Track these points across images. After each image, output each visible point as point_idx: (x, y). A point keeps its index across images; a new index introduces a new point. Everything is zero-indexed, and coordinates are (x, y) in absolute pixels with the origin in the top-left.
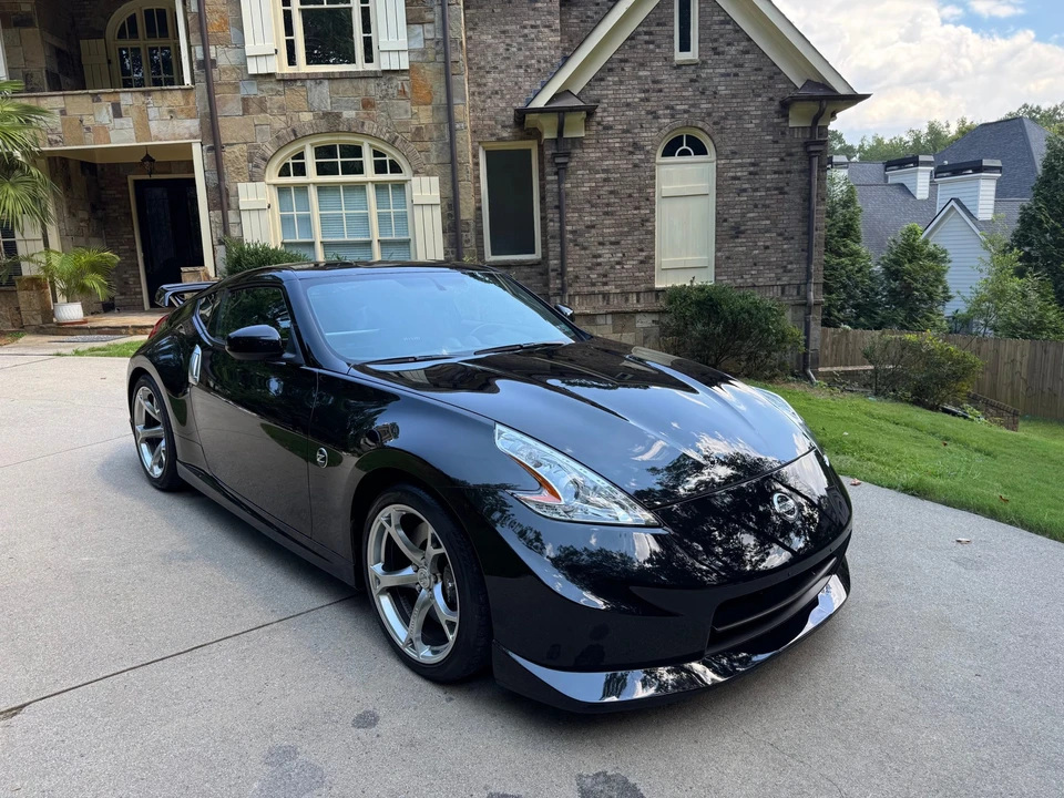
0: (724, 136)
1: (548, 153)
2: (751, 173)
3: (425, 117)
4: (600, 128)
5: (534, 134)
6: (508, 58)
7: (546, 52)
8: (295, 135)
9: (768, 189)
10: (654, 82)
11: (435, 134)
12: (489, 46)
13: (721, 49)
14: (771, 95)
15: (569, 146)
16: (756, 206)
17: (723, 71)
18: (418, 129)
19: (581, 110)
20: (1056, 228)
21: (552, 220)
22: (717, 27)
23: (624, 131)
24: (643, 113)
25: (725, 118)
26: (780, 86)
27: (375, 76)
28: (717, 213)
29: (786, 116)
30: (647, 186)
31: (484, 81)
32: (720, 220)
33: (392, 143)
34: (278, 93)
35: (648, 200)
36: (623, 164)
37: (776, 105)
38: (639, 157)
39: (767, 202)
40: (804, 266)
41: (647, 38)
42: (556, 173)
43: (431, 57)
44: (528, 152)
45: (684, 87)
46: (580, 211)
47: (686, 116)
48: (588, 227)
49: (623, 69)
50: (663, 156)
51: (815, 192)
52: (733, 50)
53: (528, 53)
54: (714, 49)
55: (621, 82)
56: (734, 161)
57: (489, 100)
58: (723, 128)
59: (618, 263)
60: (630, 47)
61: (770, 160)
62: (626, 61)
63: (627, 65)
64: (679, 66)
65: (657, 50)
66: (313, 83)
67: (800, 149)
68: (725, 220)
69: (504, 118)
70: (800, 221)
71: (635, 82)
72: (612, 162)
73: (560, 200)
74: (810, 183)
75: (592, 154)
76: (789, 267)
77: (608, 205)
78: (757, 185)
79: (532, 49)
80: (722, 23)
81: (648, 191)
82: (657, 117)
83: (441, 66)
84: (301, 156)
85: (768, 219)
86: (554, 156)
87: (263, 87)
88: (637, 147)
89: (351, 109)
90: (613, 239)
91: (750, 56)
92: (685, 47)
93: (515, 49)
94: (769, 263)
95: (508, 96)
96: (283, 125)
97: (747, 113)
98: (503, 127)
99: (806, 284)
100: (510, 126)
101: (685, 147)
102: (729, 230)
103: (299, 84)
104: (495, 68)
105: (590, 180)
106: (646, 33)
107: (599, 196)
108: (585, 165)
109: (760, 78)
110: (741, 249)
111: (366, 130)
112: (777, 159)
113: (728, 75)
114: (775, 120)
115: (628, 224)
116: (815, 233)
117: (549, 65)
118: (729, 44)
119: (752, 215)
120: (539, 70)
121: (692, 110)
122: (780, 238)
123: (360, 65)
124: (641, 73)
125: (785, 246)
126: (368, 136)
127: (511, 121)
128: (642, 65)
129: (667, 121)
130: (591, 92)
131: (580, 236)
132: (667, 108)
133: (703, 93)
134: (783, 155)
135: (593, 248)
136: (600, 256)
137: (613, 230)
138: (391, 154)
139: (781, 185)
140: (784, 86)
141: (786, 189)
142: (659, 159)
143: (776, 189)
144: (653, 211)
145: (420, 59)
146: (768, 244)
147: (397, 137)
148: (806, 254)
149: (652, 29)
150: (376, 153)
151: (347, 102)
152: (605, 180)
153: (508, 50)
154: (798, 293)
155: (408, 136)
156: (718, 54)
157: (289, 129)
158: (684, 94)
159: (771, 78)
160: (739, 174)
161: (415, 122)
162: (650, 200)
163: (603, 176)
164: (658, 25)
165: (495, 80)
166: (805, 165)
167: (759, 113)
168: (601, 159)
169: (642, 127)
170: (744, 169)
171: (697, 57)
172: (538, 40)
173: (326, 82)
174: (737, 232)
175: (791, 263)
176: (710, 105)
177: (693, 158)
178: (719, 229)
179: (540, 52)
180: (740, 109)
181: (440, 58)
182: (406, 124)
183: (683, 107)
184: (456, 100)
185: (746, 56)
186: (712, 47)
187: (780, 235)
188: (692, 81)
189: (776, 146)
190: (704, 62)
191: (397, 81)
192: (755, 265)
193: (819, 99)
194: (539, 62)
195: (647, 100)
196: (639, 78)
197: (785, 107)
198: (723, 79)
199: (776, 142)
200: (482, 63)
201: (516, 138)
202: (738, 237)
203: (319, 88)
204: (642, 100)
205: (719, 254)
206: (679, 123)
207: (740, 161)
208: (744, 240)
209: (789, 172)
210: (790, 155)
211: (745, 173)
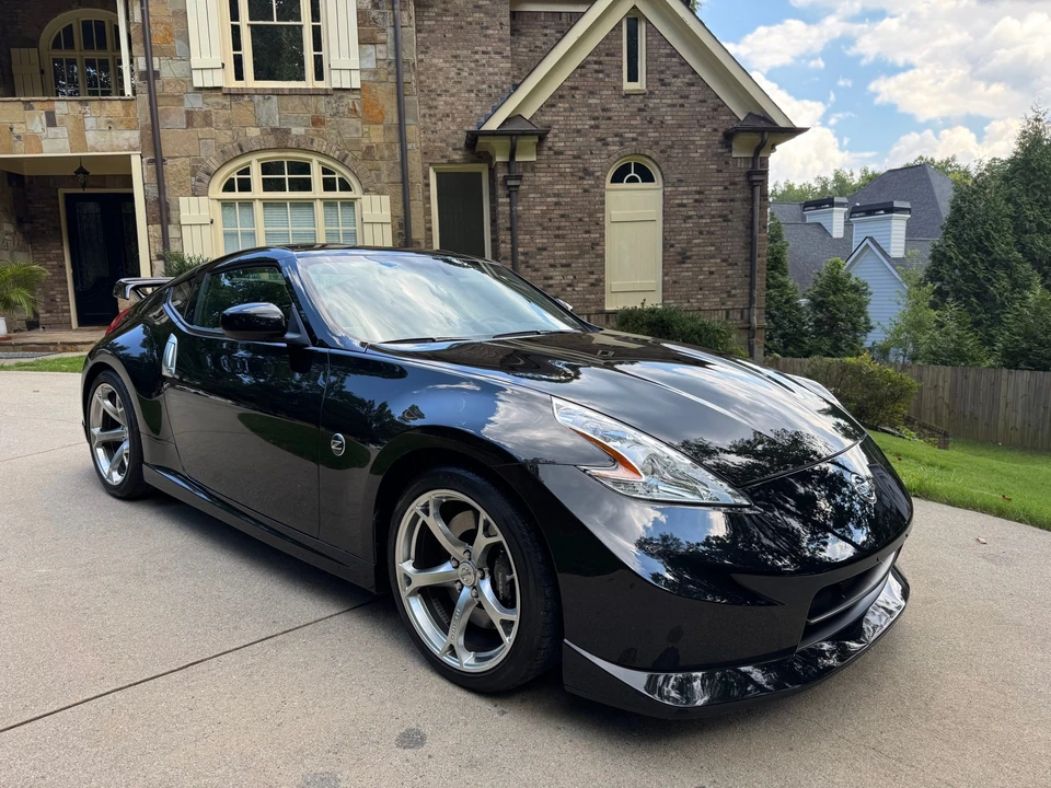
0: (670, 164)
1: (500, 175)
2: (696, 201)
3: (376, 136)
4: (551, 152)
5: (486, 157)
6: (460, 82)
7: (497, 78)
8: (241, 150)
9: (713, 217)
10: (603, 110)
11: (386, 153)
12: (441, 69)
13: (667, 81)
14: (715, 126)
15: (521, 170)
16: (701, 233)
17: (669, 101)
18: (369, 148)
19: (533, 134)
20: (964, 264)
21: (503, 242)
22: (663, 60)
23: (575, 157)
24: (593, 139)
25: (671, 147)
26: (724, 118)
27: (326, 93)
28: (665, 239)
29: (729, 148)
30: (596, 211)
31: (435, 103)
32: (667, 245)
33: (341, 161)
34: (224, 107)
35: (597, 224)
36: (574, 189)
37: (719, 136)
38: (590, 182)
39: (712, 229)
40: (747, 291)
41: (596, 67)
42: (509, 196)
43: (383, 77)
44: (479, 175)
45: (633, 116)
46: (532, 233)
47: (634, 143)
48: (539, 249)
49: (573, 97)
50: (612, 182)
51: (757, 219)
52: (678, 82)
53: (479, 78)
54: (661, 80)
55: (572, 110)
56: (681, 189)
57: (440, 123)
58: (669, 156)
59: (569, 285)
60: (581, 75)
61: (714, 188)
62: (576, 88)
63: (578, 92)
64: (627, 96)
65: (607, 80)
66: (260, 98)
67: (743, 179)
68: (672, 246)
69: (455, 141)
70: (743, 248)
71: (585, 109)
72: (562, 187)
73: (511, 223)
74: (752, 210)
75: (543, 178)
76: (733, 292)
77: (559, 228)
78: (702, 213)
79: (483, 74)
80: (668, 55)
81: (599, 215)
82: (606, 145)
83: (393, 86)
84: (247, 171)
85: (712, 245)
86: (506, 179)
87: (208, 100)
88: (587, 172)
89: (300, 125)
90: (564, 261)
91: (695, 88)
92: (633, 77)
93: (466, 74)
94: (714, 288)
95: (459, 120)
96: (229, 140)
97: (693, 142)
98: (454, 149)
99: (749, 309)
100: (460, 149)
101: (633, 174)
102: (675, 256)
103: (246, 98)
104: (446, 91)
105: (542, 203)
106: (596, 63)
107: (550, 220)
108: (536, 189)
109: (704, 109)
110: (687, 274)
111: (315, 147)
112: (721, 188)
113: (674, 106)
114: (720, 150)
115: (579, 247)
116: (758, 259)
117: (500, 90)
118: (675, 76)
119: (697, 241)
120: (490, 95)
121: (640, 138)
122: (724, 264)
123: (310, 82)
124: (591, 101)
125: (729, 272)
126: (318, 153)
127: (462, 144)
128: (592, 93)
129: (617, 148)
130: (542, 118)
131: (531, 258)
132: (616, 135)
133: (650, 122)
134: (727, 184)
135: (544, 270)
136: (551, 278)
137: (564, 253)
138: (341, 172)
139: (725, 213)
140: (728, 118)
141: (730, 216)
142: (608, 184)
143: (720, 216)
144: (603, 236)
145: (371, 79)
146: (713, 269)
147: (347, 156)
148: (748, 280)
149: (602, 59)
150: (325, 171)
151: (296, 118)
152: (556, 204)
153: (459, 74)
154: (742, 318)
155: (358, 154)
156: (665, 85)
157: (235, 144)
158: (632, 122)
159: (715, 110)
160: (685, 201)
161: (366, 141)
162: (600, 225)
163: (555, 199)
164: (607, 55)
165: (446, 103)
166: (747, 194)
167: (704, 143)
168: (552, 183)
169: (592, 153)
170: (690, 197)
171: (644, 88)
172: (490, 66)
173: (275, 98)
174: (684, 257)
175: (735, 288)
176: (657, 134)
177: (641, 185)
178: (667, 254)
179: (491, 78)
180: (686, 138)
181: (392, 78)
182: (357, 142)
183: (631, 135)
184: (408, 121)
185: (692, 88)
186: (659, 79)
187: (724, 260)
188: (640, 110)
189: (720, 175)
190: (651, 93)
191: (349, 99)
192: (701, 289)
193: (761, 131)
194: (490, 87)
195: (597, 127)
196: (589, 106)
197: (728, 137)
198: (669, 109)
199: (719, 171)
200: (434, 86)
201: (467, 160)
202: (684, 263)
203: (267, 104)
204: (592, 127)
205: (666, 278)
206: (628, 151)
207: (686, 189)
208: (690, 266)
209: (732, 200)
210: (734, 184)
211: (691, 201)
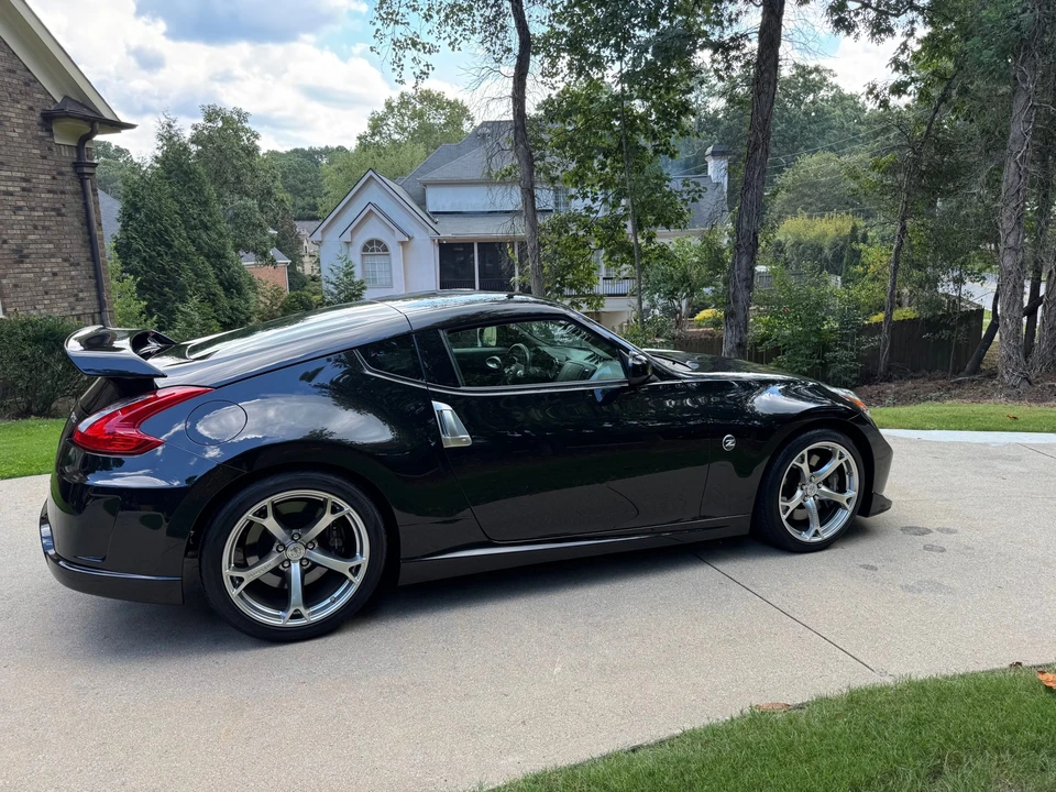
2: (24, 189)
9: (45, 209)
14: (31, 104)
16: (35, 227)
26: (38, 96)
29: (51, 131)
37: (36, 117)
39: (47, 223)
40: (94, 294)
51: (93, 215)
61: (41, 176)
67: (69, 169)
68: (5, 242)
70: (82, 246)
74: (86, 205)
76: (81, 295)
78: (33, 204)
85: (50, 242)
94: (60, 292)
97: (8, 119)
99: (100, 313)
102: (9, 254)
109: (15, 81)
110: (28, 275)
112: (48, 177)
114: (40, 133)
119: (32, 237)
122: (66, 264)
125: (73, 273)
134: (55, 173)
139: (57, 206)
141: (64, 210)
146: (56, 270)
148: (93, 281)
154: (94, 323)
159: (27, 84)
160: (11, 189)
166: (77, 186)
167: (21, 121)
170: (16, 184)
174: (20, 256)
175: (82, 291)
187: (65, 260)
189: (45, 162)
192: (46, 293)
197: (48, 119)
199: (44, 158)
202: (22, 262)
205: (4, 281)
207: (9, 174)
208: (30, 266)
209: (63, 192)
210: (61, 173)
211: (19, 189)
